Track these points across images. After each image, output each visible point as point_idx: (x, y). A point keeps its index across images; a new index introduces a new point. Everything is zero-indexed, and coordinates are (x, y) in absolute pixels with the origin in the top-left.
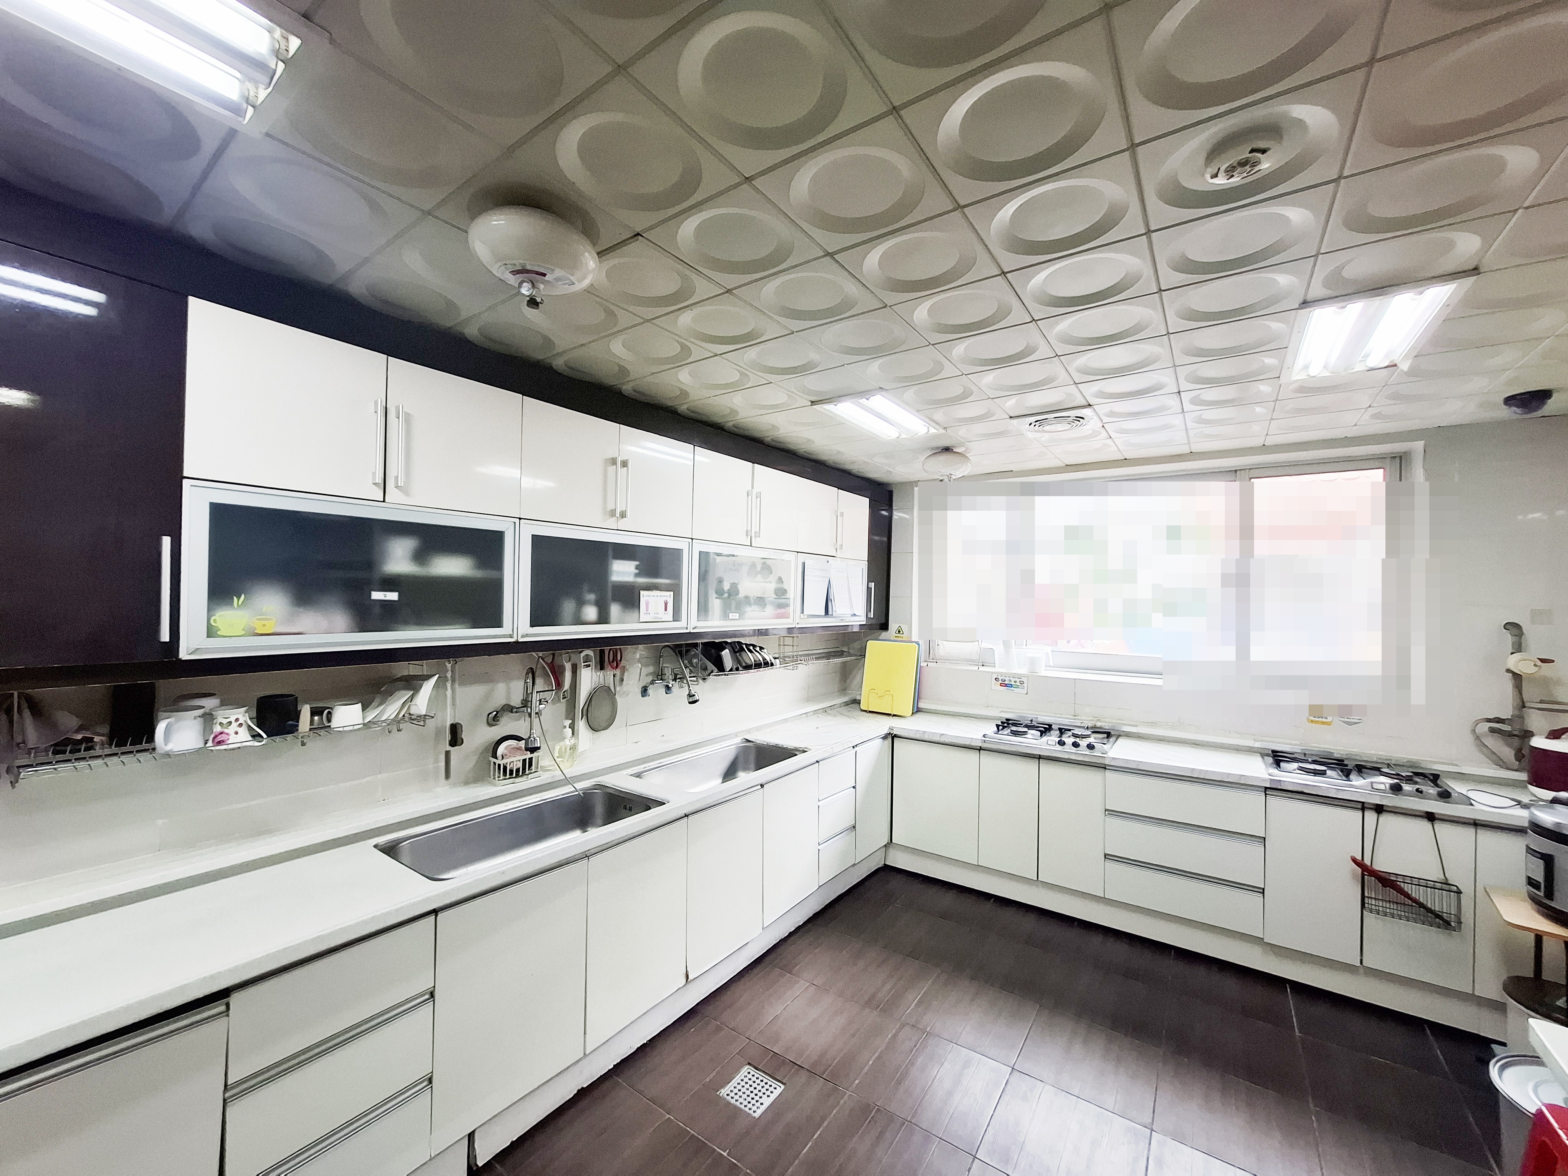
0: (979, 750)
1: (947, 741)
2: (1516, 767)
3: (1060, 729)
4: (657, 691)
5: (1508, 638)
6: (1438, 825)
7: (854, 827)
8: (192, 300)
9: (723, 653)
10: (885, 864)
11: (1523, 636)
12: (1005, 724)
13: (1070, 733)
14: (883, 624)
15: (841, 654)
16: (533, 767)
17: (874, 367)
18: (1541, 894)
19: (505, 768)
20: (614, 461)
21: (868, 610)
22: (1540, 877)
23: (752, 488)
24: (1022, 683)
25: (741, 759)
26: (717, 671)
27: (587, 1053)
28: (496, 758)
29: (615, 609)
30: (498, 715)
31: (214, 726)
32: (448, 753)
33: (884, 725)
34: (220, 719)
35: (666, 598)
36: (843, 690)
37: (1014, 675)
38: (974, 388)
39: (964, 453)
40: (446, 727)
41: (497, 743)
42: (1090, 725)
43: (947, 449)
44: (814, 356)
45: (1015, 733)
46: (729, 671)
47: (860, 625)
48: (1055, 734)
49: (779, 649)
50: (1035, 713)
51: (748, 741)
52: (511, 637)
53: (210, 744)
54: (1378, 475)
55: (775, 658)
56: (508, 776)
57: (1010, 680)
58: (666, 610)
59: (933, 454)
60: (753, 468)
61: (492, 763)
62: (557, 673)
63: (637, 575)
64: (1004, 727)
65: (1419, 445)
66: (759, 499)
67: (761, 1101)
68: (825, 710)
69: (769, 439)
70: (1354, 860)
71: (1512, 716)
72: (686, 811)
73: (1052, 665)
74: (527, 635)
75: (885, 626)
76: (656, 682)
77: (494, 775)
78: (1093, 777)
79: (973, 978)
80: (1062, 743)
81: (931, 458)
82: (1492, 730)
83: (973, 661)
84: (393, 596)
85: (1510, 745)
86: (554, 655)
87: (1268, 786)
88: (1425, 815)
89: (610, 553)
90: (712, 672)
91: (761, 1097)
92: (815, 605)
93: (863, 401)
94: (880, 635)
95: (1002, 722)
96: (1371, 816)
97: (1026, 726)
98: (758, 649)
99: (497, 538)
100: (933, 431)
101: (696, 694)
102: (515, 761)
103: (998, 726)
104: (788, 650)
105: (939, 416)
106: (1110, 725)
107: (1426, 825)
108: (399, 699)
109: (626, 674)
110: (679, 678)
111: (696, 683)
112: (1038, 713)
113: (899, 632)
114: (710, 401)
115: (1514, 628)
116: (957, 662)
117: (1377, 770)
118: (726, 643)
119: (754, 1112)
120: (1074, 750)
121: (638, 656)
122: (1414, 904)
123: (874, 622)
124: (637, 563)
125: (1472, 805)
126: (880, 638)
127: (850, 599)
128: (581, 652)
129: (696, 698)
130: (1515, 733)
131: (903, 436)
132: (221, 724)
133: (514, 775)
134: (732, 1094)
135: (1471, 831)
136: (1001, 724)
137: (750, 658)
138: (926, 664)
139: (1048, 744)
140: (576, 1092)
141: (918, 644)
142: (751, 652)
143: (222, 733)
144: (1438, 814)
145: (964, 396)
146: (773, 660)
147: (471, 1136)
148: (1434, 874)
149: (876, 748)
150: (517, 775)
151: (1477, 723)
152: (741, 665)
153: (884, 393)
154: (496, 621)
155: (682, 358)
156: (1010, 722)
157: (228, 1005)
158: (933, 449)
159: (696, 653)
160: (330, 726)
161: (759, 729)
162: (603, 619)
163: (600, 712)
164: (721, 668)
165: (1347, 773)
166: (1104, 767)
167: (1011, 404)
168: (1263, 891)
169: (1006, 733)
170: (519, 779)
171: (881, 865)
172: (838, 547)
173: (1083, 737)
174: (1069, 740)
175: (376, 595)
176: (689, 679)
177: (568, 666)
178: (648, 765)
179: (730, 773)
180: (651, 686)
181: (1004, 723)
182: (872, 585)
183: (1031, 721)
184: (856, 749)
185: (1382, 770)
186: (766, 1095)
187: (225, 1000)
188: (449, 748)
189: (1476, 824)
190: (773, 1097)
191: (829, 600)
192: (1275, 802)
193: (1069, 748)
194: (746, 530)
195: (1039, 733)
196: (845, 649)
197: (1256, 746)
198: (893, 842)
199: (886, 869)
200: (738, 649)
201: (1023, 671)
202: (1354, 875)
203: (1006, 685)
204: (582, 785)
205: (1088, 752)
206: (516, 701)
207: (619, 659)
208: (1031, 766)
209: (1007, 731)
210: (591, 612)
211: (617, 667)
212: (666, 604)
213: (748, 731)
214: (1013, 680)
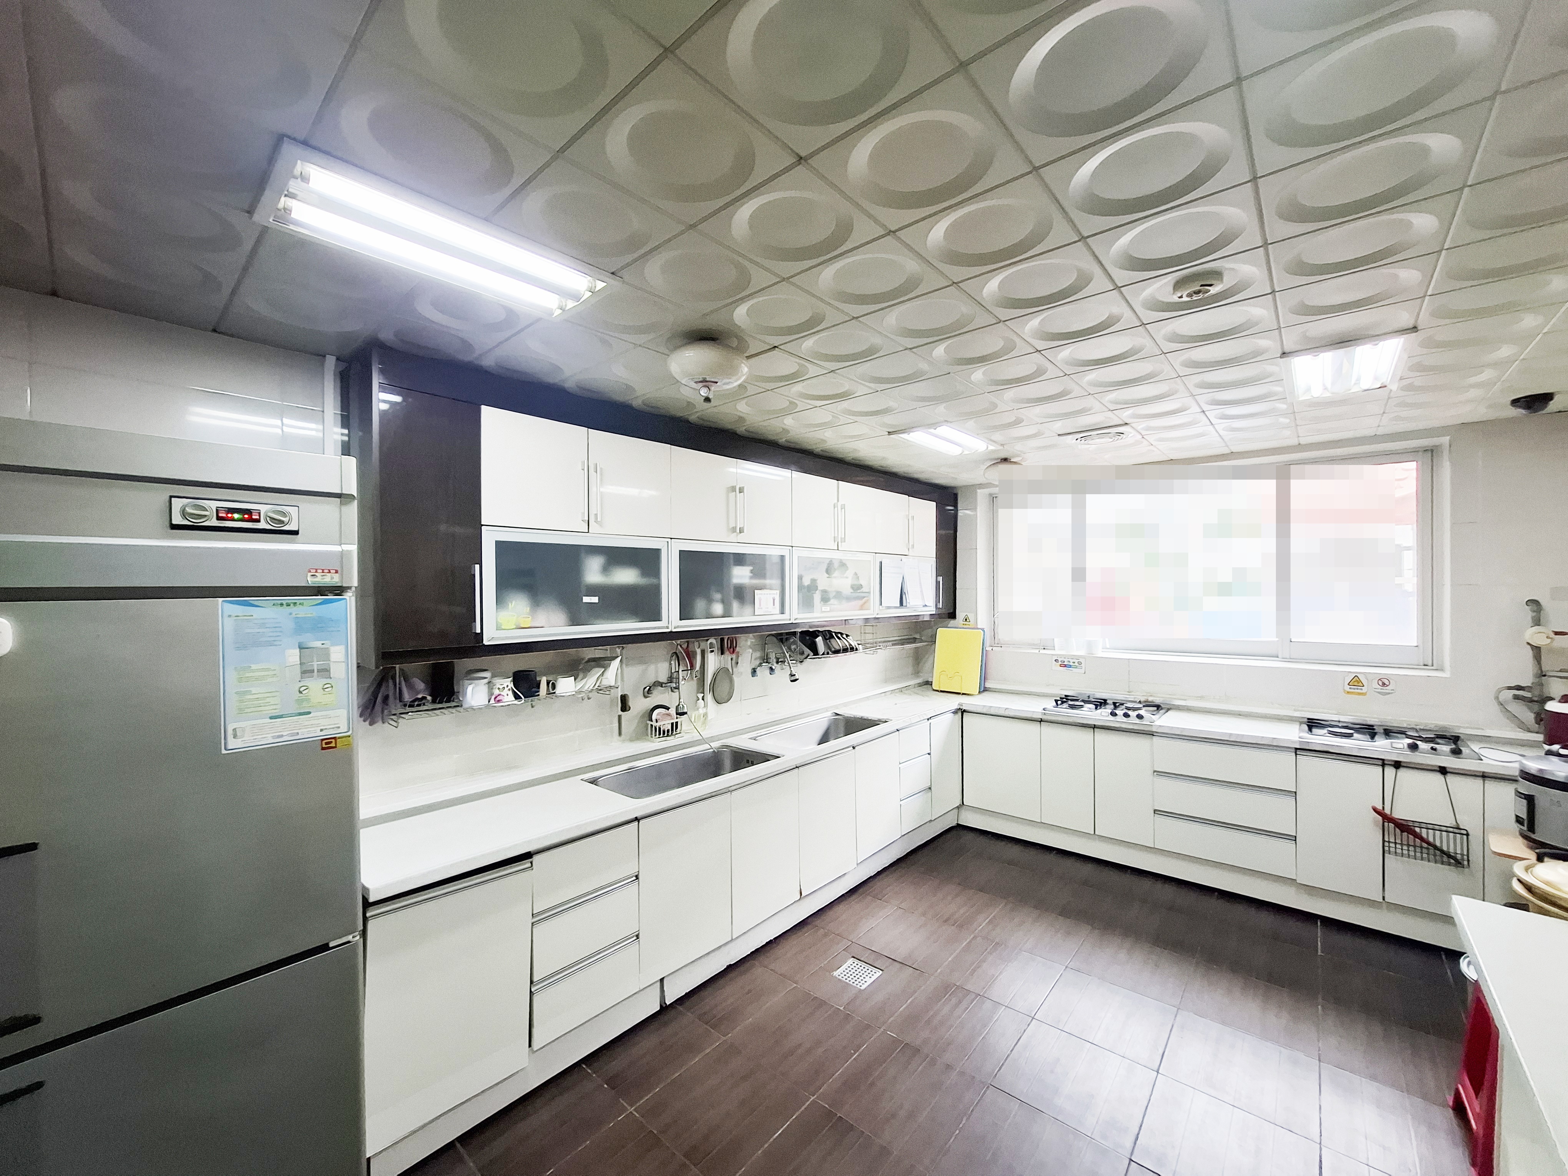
0: (1040, 722)
1: (1012, 714)
2: (1536, 730)
3: (1114, 704)
4: (763, 672)
5: (1528, 614)
6: (1449, 777)
7: (930, 788)
8: (483, 407)
9: (817, 640)
10: (957, 824)
11: (1542, 612)
12: (1064, 700)
13: (1123, 707)
14: (951, 613)
15: (914, 640)
16: (678, 730)
17: (941, 408)
18: (1525, 828)
19: (660, 729)
20: (733, 489)
21: (937, 601)
22: (1524, 815)
23: (838, 501)
24: (1080, 663)
25: (832, 731)
26: (812, 654)
27: (734, 938)
28: (652, 721)
29: (735, 605)
30: (651, 689)
31: (494, 690)
32: (620, 717)
33: (954, 702)
34: (498, 686)
35: (774, 596)
36: (917, 673)
37: (1073, 657)
38: (1024, 418)
39: (1020, 462)
40: (617, 698)
41: (651, 710)
42: (1142, 699)
43: (1005, 460)
44: (892, 404)
45: (1072, 707)
46: (822, 655)
47: (931, 615)
48: (1109, 709)
49: (861, 636)
50: (1093, 690)
51: (838, 715)
52: (668, 628)
53: (492, 701)
54: (1411, 467)
55: (859, 644)
56: (662, 735)
57: (1069, 661)
58: (774, 605)
59: (994, 464)
60: (838, 484)
61: (650, 726)
62: (691, 656)
63: (751, 578)
64: (1063, 702)
65: (1445, 440)
66: (843, 510)
67: (865, 980)
68: (901, 690)
69: (850, 458)
70: (1375, 810)
71: (1532, 683)
72: (798, 763)
73: (1108, 647)
74: (678, 627)
75: (952, 615)
76: (763, 664)
77: (652, 734)
78: (1142, 743)
79: (1036, 907)
80: (1113, 714)
81: (990, 469)
82: (1516, 697)
83: (1034, 645)
84: (595, 600)
85: (1530, 709)
86: (688, 642)
87: (1298, 747)
88: (1438, 769)
89: (732, 561)
90: (808, 655)
91: (864, 978)
92: (891, 597)
93: (932, 431)
94: (949, 623)
95: (1061, 698)
96: (1390, 771)
97: (1083, 701)
98: (844, 636)
99: (655, 554)
100: (991, 448)
101: (796, 674)
102: (666, 725)
103: (1056, 701)
104: (869, 638)
105: (998, 436)
106: (1162, 699)
107: (1439, 777)
108: (595, 674)
109: (740, 658)
110: (780, 662)
111: (795, 665)
112: (1095, 690)
113: (966, 620)
114: (806, 435)
115: (1534, 604)
116: (1019, 646)
117: (1402, 733)
118: (818, 631)
119: (861, 986)
120: (1125, 719)
121: (749, 643)
122: (1430, 847)
123: (944, 611)
124: (752, 568)
125: (1482, 760)
126: (949, 626)
127: (922, 591)
128: (707, 640)
129: (797, 677)
130: (1536, 699)
131: (966, 452)
132: (499, 689)
133: (666, 735)
134: (843, 976)
135: (1480, 781)
136: (1059, 699)
137: (838, 644)
138: (992, 648)
139: (1102, 716)
140: (725, 967)
141: (983, 630)
142: (839, 638)
143: (499, 695)
144: (1449, 768)
145: (1018, 422)
146: (857, 645)
147: (662, 980)
148: (1449, 821)
149: (949, 720)
150: (668, 736)
151: (1500, 691)
152: (831, 650)
153: (949, 424)
154: (657, 617)
155: (791, 409)
156: (1069, 698)
157: (531, 863)
158: (991, 460)
159: (794, 640)
160: (555, 693)
161: (845, 705)
162: (727, 614)
163: (723, 688)
164: (816, 653)
165: (1373, 736)
166: (1152, 734)
167: (1059, 426)
168: (1295, 839)
169: (1064, 707)
170: (668, 738)
171: (954, 824)
172: (910, 546)
173: (1135, 709)
174: (1120, 712)
175: (586, 599)
176: (790, 662)
177: (699, 651)
178: (763, 732)
179: (824, 739)
180: (759, 668)
181: (1063, 698)
182: (940, 579)
183: (1089, 697)
184: (930, 721)
185: (1407, 733)
186: (868, 977)
187: (530, 860)
188: (621, 713)
189: (1484, 776)
190: (874, 978)
191: (903, 593)
192: (1304, 760)
193: (1120, 718)
194: (833, 536)
195: (1094, 707)
196: (917, 636)
197: (1295, 715)
198: (965, 803)
199: (959, 827)
200: (828, 636)
201: (1082, 653)
202: (1375, 822)
203: (1065, 666)
204: (716, 745)
205: (1138, 721)
206: (663, 678)
207: (735, 645)
208: (1088, 734)
209: (1065, 705)
210: (718, 608)
211: (733, 652)
212: (774, 600)
213: (836, 707)
214: (1072, 661)
